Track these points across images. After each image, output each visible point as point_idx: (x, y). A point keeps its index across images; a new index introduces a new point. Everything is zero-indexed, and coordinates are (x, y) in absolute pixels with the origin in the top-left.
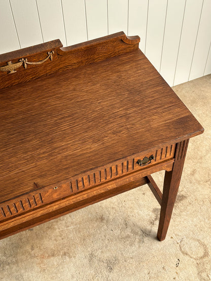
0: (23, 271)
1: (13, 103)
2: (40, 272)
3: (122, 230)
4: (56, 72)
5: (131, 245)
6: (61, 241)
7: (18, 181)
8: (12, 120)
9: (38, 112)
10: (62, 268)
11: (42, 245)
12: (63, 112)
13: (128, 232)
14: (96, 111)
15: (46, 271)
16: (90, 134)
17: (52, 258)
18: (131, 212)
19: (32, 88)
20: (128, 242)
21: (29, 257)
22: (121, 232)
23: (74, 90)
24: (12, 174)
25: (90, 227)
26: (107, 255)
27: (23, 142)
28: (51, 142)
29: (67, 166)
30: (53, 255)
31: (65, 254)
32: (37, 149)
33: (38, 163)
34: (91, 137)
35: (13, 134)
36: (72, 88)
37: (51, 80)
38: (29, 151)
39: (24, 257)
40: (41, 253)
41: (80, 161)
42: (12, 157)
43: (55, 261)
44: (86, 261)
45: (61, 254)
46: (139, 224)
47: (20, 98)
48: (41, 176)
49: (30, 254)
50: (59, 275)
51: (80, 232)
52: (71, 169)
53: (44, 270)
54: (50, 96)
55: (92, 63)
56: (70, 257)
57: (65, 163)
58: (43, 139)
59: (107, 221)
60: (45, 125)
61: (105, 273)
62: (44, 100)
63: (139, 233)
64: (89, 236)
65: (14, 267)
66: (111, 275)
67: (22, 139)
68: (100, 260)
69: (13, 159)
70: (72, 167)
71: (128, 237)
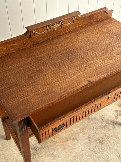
0: (53, 151)
1: (57, 46)
2: (63, 150)
3: (101, 123)
4: (74, 30)
5: (109, 130)
6: (70, 133)
7: (78, 80)
8: (61, 53)
9: (73, 49)
10: (75, 147)
11: (59, 136)
12: (86, 48)
13: (105, 123)
14: (104, 46)
15: (66, 149)
17: (67, 142)
18: (103, 113)
19: (64, 38)
20: (106, 129)
21: (54, 143)
22: (101, 124)
23: (87, 37)
24: (73, 77)
25: (84, 123)
26: (97, 137)
27: (72, 63)
28: (87, 61)
29: (101, 71)
30: (67, 141)
31: (74, 139)
32: (81, 65)
33: (85, 71)
34: (107, 57)
35: (65, 60)
36: (85, 37)
37: (73, 34)
38: (77, 66)
39: (51, 144)
40: (60, 140)
41: (107, 68)
42: (69, 70)
43: (69, 143)
44: (87, 141)
45: (72, 139)
46: (110, 118)
47: (60, 44)
48: (90, 77)
49: (54, 142)
50: (74, 150)
51: (78, 127)
52: (104, 72)
53: (65, 149)
54: (76, 41)
55: (90, 25)
56: (77, 140)
57: (99, 70)
58: (82, 60)
59: (92, 119)
60: (80, 54)
61: (100, 146)
62: (74, 43)
63: (111, 123)
64: (84, 128)
65: (47, 150)
66: (103, 146)
67: (71, 62)
68: (94, 140)
69: (71, 71)
70: (104, 71)
71: (106, 126)
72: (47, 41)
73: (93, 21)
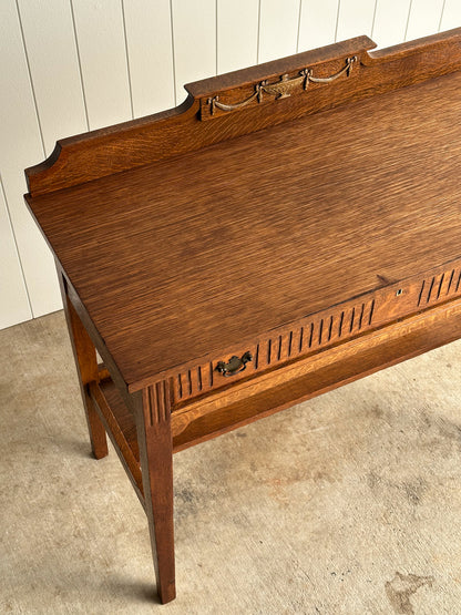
0: (245, 508)
1: (287, 152)
2: (280, 508)
3: (421, 430)
4: (348, 102)
5: (445, 456)
6: (307, 454)
7: (347, 273)
8: (296, 180)
9: (339, 167)
10: (321, 500)
11: (271, 461)
12: (384, 165)
13: (434, 433)
14: (446, 162)
15: (291, 506)
16: (450, 197)
17: (297, 484)
18: (432, 399)
19: (311, 128)
20: (438, 451)
21: (251, 482)
22: (420, 435)
23: (391, 129)
24: (330, 263)
25: (358, 427)
26: (401, 476)
27: (330, 215)
28: (382, 212)
29: (427, 249)
30: (297, 479)
31: (320, 476)
32: (361, 224)
33: (373, 246)
34: (452, 203)
35: (308, 202)
36: (385, 127)
37: (343, 114)
38: (348, 228)
39: (241, 484)
40: (272, 475)
41: (448, 241)
42: (319, 237)
43: (303, 488)
44: (364, 486)
45: (313, 475)
46: (453, 418)
47: (297, 145)
48: (385, 266)
49: (251, 478)
50: (318, 513)
51: (339, 436)
52: (435, 253)
53: (287, 505)
54: (350, 141)
55: (406, 85)
56: (331, 481)
57: (421, 244)
58: (366, 208)
59: (389, 416)
60: (360, 187)
61: (407, 506)
62: (341, 148)
63: (456, 434)
64: (360, 442)
65: (227, 503)
66: (420, 510)
67: (327, 210)
68: (390, 485)
69: (325, 241)
70: (436, 250)
71: (435, 442)
72: (254, 135)
73: (417, 73)
